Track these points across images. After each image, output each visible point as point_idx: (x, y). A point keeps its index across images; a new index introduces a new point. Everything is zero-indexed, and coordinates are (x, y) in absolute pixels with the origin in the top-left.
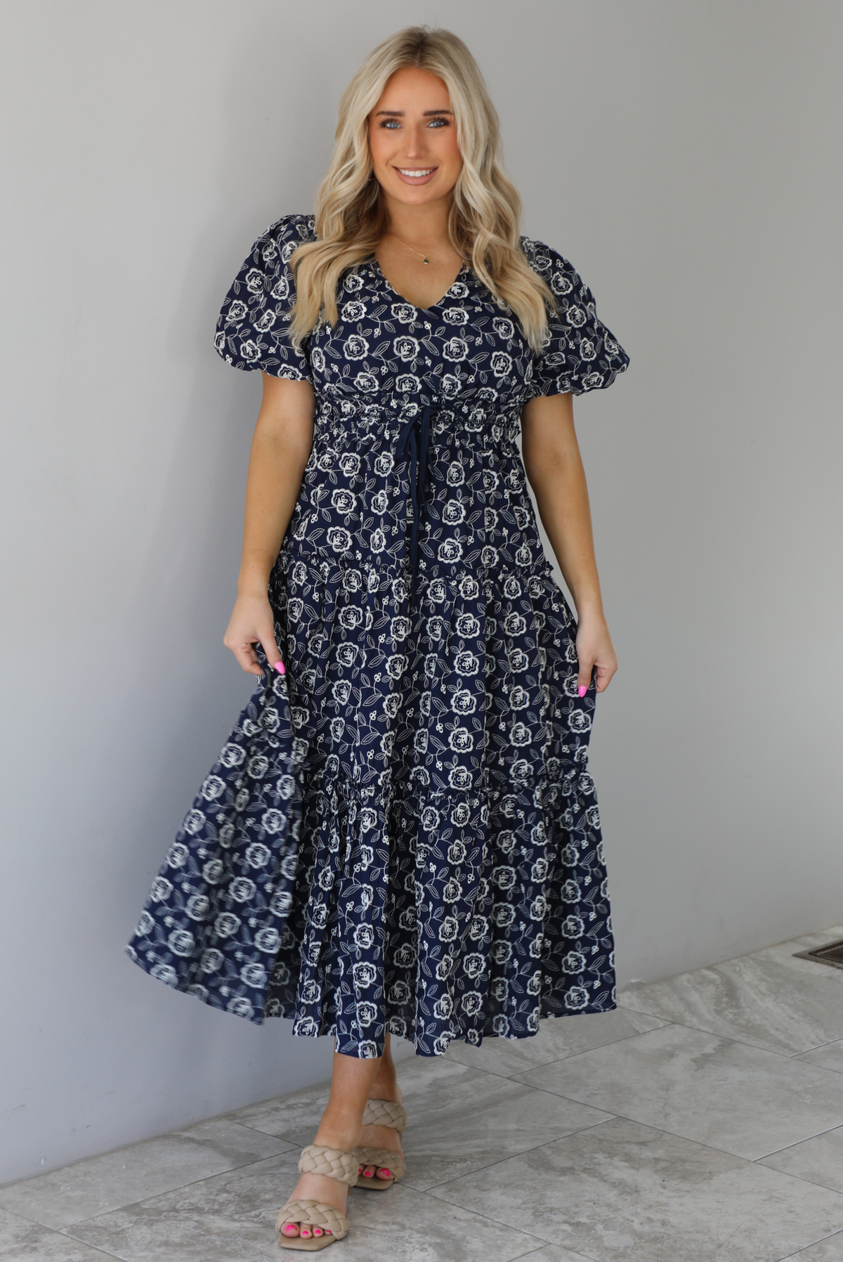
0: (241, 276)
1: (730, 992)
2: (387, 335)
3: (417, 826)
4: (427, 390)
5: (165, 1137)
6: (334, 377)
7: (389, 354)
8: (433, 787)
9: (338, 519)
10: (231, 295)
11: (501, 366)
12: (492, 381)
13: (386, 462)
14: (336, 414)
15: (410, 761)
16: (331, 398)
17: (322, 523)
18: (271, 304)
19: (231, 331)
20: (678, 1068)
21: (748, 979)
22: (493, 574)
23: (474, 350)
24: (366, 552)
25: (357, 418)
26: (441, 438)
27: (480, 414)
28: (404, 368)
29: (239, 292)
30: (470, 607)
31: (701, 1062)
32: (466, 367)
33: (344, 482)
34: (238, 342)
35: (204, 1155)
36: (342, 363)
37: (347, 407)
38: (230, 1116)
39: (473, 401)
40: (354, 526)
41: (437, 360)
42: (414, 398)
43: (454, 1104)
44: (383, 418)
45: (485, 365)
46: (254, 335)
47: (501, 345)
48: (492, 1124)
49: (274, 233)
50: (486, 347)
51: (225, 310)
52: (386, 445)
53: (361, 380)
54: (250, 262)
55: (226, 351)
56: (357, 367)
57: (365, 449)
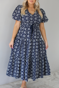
0: (15, 10)
1: (55, 74)
2: (30, 18)
3: (33, 61)
4: (33, 22)
5: (6, 84)
6: (24, 21)
7: (30, 19)
8: (34, 58)
9: (24, 34)
10: (14, 12)
11: (39, 20)
12: (39, 21)
13: (29, 29)
14: (24, 24)
15: (32, 56)
16: (24, 23)
17: (23, 34)
18: (18, 13)
19: (14, 16)
20: (50, 80)
21: (56, 73)
22: (38, 39)
23: (37, 19)
24: (27, 37)
25: (26, 25)
26: (34, 27)
27: (37, 24)
28: (31, 20)
29: (15, 12)
30: (37, 42)
31: (52, 80)
32: (36, 20)
33: (25, 31)
34: (15, 17)
35: (10, 86)
36: (25, 20)
37: (25, 24)
38: (12, 83)
39: (37, 23)
40: (26, 35)
41: (34, 20)
42: (32, 23)
43: (31, 83)
44: (29, 25)
45: (38, 20)
46: (16, 16)
47: (39, 18)
48: (34, 84)
49: (18, 7)
50: (38, 18)
51: (13, 14)
52: (29, 27)
53: (27, 21)
54: (16, 9)
55: (13, 18)
56: (27, 20)
57: (27, 28)
